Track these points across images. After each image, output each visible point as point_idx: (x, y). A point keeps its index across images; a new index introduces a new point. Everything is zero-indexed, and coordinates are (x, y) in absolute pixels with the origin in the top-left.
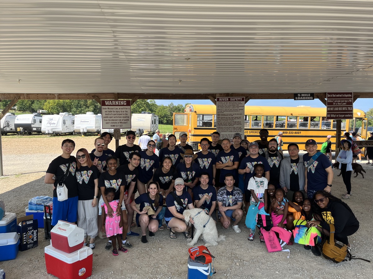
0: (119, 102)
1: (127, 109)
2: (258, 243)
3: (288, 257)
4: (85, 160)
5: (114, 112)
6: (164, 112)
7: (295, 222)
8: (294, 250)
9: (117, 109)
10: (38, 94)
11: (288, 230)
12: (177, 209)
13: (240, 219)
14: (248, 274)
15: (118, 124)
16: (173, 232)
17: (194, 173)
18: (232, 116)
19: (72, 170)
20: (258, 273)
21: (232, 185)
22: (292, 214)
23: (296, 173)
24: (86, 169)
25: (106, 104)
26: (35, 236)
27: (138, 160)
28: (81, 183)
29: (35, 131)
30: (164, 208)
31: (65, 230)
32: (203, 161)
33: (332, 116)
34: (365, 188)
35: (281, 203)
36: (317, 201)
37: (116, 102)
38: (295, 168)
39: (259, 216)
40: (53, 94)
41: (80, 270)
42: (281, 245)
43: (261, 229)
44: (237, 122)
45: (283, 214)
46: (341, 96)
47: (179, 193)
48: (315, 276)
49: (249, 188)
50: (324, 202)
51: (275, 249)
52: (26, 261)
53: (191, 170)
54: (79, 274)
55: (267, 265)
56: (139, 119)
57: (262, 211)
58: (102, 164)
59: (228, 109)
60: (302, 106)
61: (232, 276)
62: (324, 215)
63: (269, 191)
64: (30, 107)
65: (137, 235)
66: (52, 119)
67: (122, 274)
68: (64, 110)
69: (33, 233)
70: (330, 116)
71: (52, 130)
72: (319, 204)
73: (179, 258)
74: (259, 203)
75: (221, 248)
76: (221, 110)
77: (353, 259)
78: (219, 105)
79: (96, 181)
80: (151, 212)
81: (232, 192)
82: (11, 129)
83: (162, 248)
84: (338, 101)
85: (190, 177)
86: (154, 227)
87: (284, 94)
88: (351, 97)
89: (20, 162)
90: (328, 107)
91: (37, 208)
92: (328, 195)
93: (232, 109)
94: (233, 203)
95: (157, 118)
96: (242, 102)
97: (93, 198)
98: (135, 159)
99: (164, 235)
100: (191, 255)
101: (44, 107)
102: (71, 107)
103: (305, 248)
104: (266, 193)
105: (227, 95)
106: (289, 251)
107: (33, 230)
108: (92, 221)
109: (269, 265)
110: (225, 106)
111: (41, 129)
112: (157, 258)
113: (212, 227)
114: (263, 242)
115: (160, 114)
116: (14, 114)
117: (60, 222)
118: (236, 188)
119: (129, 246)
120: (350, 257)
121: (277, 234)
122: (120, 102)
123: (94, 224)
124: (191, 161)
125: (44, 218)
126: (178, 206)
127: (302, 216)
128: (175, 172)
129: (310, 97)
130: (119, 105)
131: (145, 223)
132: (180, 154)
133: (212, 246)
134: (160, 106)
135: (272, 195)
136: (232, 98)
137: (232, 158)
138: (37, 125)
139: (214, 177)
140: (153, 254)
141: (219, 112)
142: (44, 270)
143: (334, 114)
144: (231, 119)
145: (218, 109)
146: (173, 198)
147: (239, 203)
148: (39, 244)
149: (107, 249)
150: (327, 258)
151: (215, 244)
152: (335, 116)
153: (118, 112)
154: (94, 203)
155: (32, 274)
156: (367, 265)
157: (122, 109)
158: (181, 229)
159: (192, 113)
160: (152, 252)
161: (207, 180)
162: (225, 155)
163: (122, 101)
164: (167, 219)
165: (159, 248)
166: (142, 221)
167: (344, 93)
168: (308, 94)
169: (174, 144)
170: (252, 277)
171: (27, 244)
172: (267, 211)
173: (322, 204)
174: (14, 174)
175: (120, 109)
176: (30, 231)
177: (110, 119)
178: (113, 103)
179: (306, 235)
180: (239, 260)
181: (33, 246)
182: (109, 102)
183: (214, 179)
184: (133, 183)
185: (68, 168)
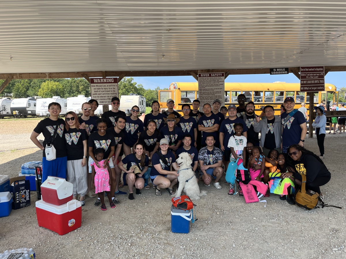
0: (106, 80)
1: (114, 86)
2: (237, 196)
3: (265, 206)
4: (74, 122)
5: (103, 89)
6: (151, 96)
7: (270, 174)
8: (270, 201)
9: (105, 86)
10: (30, 73)
11: (265, 183)
12: (163, 167)
13: (221, 176)
14: (228, 221)
15: (106, 100)
16: (159, 189)
17: (176, 136)
18: (213, 91)
19: (60, 132)
20: (237, 220)
21: (212, 144)
22: (268, 168)
23: (272, 132)
25: (95, 82)
26: (27, 196)
27: (124, 123)
28: (70, 144)
29: (30, 114)
30: (150, 169)
31: (54, 184)
32: (185, 125)
33: (306, 88)
34: (337, 152)
35: (258, 160)
36: (291, 154)
37: (104, 79)
38: (271, 128)
39: (238, 171)
40: (44, 74)
41: (69, 221)
42: (258, 196)
43: (240, 183)
44: (218, 96)
45: (260, 169)
46: (313, 70)
47: (163, 153)
48: (290, 220)
49: (229, 146)
50: (297, 155)
51: (252, 200)
52: (19, 218)
53: (173, 133)
54: (69, 224)
55: (245, 213)
56: (128, 100)
57: (241, 167)
58: (89, 127)
59: (209, 84)
60: (278, 82)
61: (213, 223)
62: (297, 167)
63: (247, 149)
64: (25, 94)
65: (125, 193)
66: (46, 103)
67: (110, 225)
68: (57, 95)
69: (25, 193)
70: (304, 88)
71: (46, 113)
72: (292, 156)
73: (164, 210)
74: (238, 159)
75: (203, 201)
76: (202, 86)
77: (326, 206)
78: (201, 80)
79: (85, 142)
80: (138, 171)
81: (213, 151)
82: (8, 113)
83: (148, 203)
84: (311, 75)
85: (173, 140)
86: (140, 184)
87: (260, 69)
88: (323, 71)
89: (16, 140)
90: (301, 80)
91: (29, 172)
92: (301, 149)
93: (213, 84)
94: (213, 162)
95: (145, 100)
96: (222, 77)
97: (83, 158)
98: (120, 122)
99: (150, 193)
100: (174, 203)
101: (39, 94)
102: (64, 93)
103: (280, 198)
104: (245, 150)
105: (208, 71)
106: (266, 201)
107: (25, 190)
108: (82, 179)
109: (247, 213)
110: (206, 81)
111: (35, 112)
112: (143, 211)
113: (194, 184)
114: (241, 195)
115: (147, 97)
116: (10, 99)
117: (50, 178)
118: (216, 148)
119: (117, 202)
120: (323, 205)
121: (255, 187)
122: (108, 80)
123: (83, 182)
124: (173, 125)
125: (36, 179)
126: (163, 164)
127: (278, 170)
128: (159, 134)
129: (285, 71)
130: (106, 83)
131: (132, 181)
132: (164, 118)
133: (195, 200)
134: (147, 90)
135: (250, 152)
136: (213, 74)
137: (213, 121)
138: (32, 108)
139: (196, 140)
140: (139, 208)
141: (201, 87)
142: (36, 225)
143: (307, 87)
144: (212, 94)
145: (200, 84)
146: (159, 157)
147: (220, 162)
148: (32, 204)
149: (96, 205)
150: (300, 206)
151: (197, 198)
152: (308, 89)
153: (106, 89)
154: (83, 163)
155: (24, 227)
156: (338, 211)
157: (110, 86)
158: (165, 185)
159: (176, 90)
160: (139, 207)
161: (190, 142)
162: (207, 119)
163: (109, 78)
164: (152, 177)
165: (145, 203)
166: (129, 179)
167: (316, 67)
168: (283, 68)
169: (158, 109)
170: (231, 223)
171: (20, 203)
172: (245, 166)
173: (295, 156)
174: (10, 150)
175: (107, 86)
176: (22, 191)
177: (99, 96)
178: (101, 81)
179: (280, 185)
180: (220, 210)
181: (26, 205)
182: (97, 79)
183: (195, 142)
184: (120, 146)
185: (56, 130)
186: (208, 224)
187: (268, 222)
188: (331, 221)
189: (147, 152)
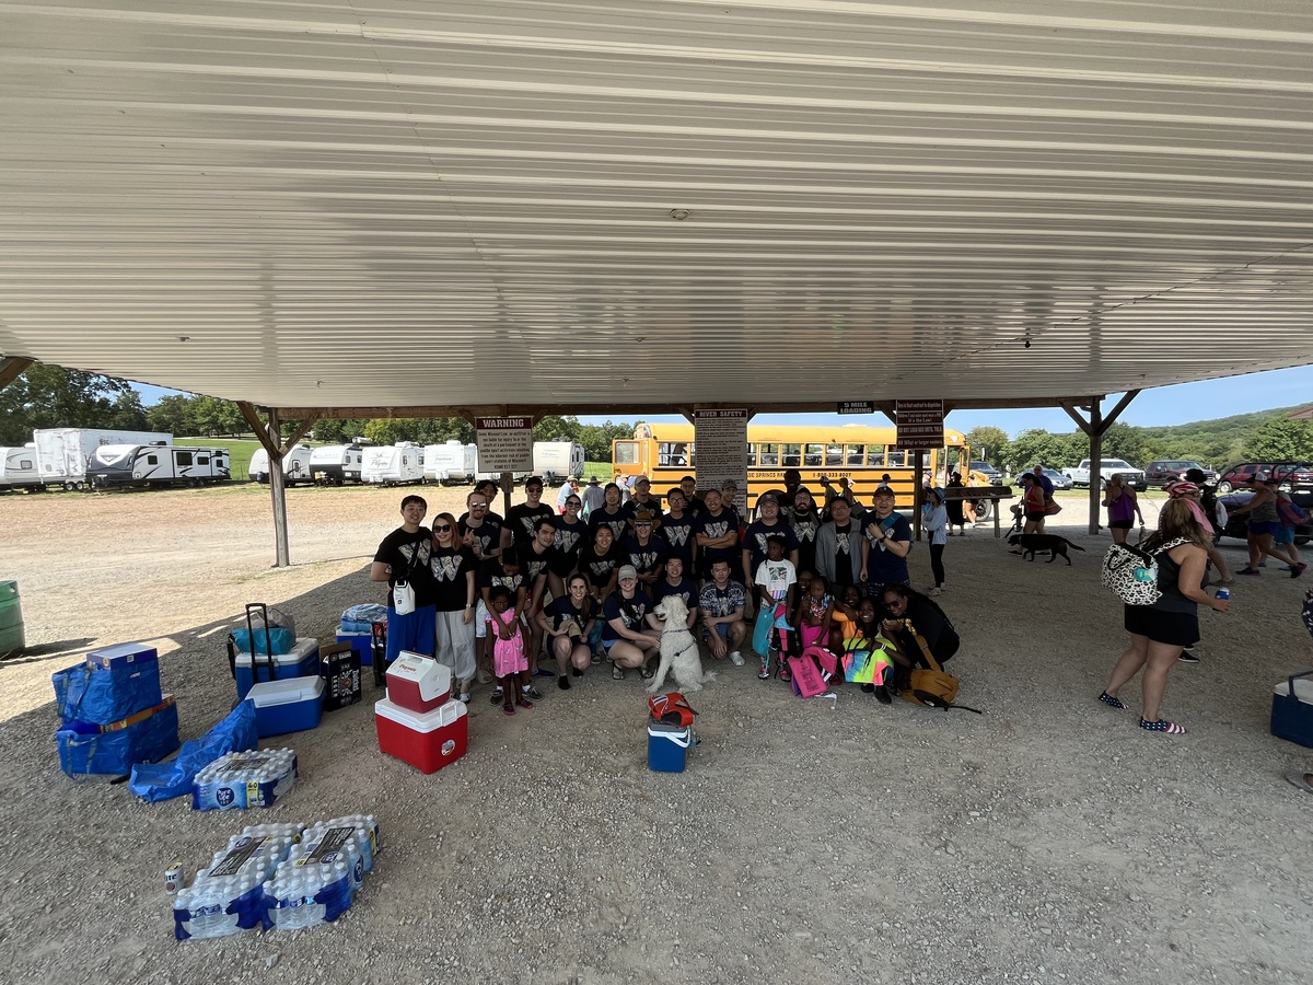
0: (509, 422)
1: (524, 434)
3: (834, 708)
4: (449, 535)
5: (500, 440)
6: (595, 439)
8: (842, 694)
9: (507, 434)
10: (354, 408)
12: (626, 624)
13: (741, 640)
14: (761, 743)
15: (507, 463)
16: (619, 667)
17: (655, 555)
18: (724, 446)
19: (422, 554)
20: (778, 741)
21: (725, 577)
22: (838, 625)
23: (846, 552)
24: (450, 552)
25: (485, 426)
26: (355, 682)
27: (551, 533)
29: (349, 479)
30: (599, 623)
31: (414, 670)
32: (674, 531)
33: (906, 443)
34: (968, 576)
37: (504, 421)
38: (843, 542)
40: (383, 409)
41: (444, 744)
42: (823, 678)
44: (733, 457)
45: (821, 625)
46: (921, 406)
47: (627, 594)
48: (883, 742)
49: (758, 581)
52: (339, 731)
53: (648, 549)
54: (443, 752)
55: (794, 723)
56: (548, 452)
58: (481, 542)
59: (717, 431)
60: (852, 425)
61: (731, 748)
64: (338, 432)
65: (551, 674)
66: (381, 455)
67: (523, 750)
68: (405, 438)
69: (351, 676)
70: (904, 442)
71: (381, 477)
73: (631, 716)
75: (710, 695)
76: (703, 435)
77: (951, 708)
78: (701, 424)
79: (470, 575)
80: (575, 631)
81: (726, 590)
82: (304, 475)
83: (597, 698)
84: (917, 416)
85: (648, 563)
86: (581, 659)
87: (818, 403)
88: (940, 408)
89: (321, 539)
90: (899, 427)
91: (357, 627)
93: (723, 432)
94: (728, 611)
95: (582, 450)
96: (742, 419)
97: (463, 607)
98: (545, 532)
99: (600, 673)
100: (654, 710)
101: (366, 433)
102: (416, 431)
103: (861, 689)
105: (715, 405)
106: (835, 697)
107: (351, 671)
108: (465, 649)
109: (797, 725)
110: (710, 426)
111: (360, 475)
112: (588, 718)
113: (691, 660)
115: (586, 441)
116: (308, 447)
117: (403, 655)
118: (733, 584)
119: (536, 696)
122: (512, 422)
123: (468, 655)
124: (648, 533)
125: (373, 646)
126: (626, 618)
127: (859, 631)
129: (866, 407)
130: (509, 428)
131: (565, 653)
132: (629, 518)
134: (586, 427)
135: (804, 590)
136: (724, 411)
137: (725, 525)
138: (352, 466)
140: (581, 711)
141: (700, 438)
142: (374, 747)
143: (911, 440)
144: (722, 451)
145: (698, 432)
146: (616, 603)
147: (739, 610)
148: (363, 698)
149: (494, 703)
151: (697, 687)
152: (911, 443)
153: (508, 440)
154: (466, 617)
155: (350, 755)
157: (515, 434)
158: (634, 662)
159: (648, 440)
160: (580, 706)
161: (680, 569)
162: (713, 520)
163: (515, 419)
164: (606, 644)
165: (593, 698)
166: (559, 649)
167: (927, 401)
168: (863, 402)
169: (616, 501)
170: (766, 747)
171: (340, 697)
172: (790, 622)
174: (311, 561)
175: (511, 434)
176: (346, 673)
177: (493, 454)
178: (498, 423)
179: (867, 665)
180: (744, 717)
181: (353, 700)
182: (490, 421)
183: (692, 566)
184: (542, 577)
185: (415, 551)
186: (720, 750)
187: (840, 746)
188: (962, 745)
189: (595, 587)
